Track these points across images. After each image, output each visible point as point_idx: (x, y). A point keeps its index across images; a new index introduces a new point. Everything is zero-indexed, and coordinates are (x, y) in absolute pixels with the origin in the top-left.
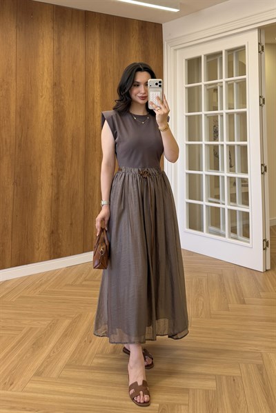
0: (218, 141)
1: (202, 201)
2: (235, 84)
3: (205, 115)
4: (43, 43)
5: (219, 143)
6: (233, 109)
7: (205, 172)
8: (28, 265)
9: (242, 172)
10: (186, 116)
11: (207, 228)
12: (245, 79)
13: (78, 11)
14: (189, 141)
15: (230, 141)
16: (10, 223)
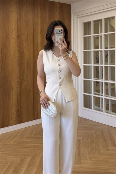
0: (99, 64)
2: (108, 36)
3: (93, 51)
4: (12, 15)
5: (100, 65)
6: (107, 48)
7: (93, 80)
8: (7, 127)
9: (111, 80)
10: (83, 51)
11: (94, 107)
12: (114, 33)
14: (84, 64)
15: (105, 64)
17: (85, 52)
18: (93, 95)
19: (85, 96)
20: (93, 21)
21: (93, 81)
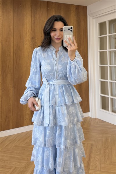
1: (108, 95)
3: (109, 51)
4: (26, 18)
8: (21, 128)
10: (99, 52)
13: (44, 2)
14: (101, 64)
16: (12, 107)
17: (101, 53)
18: (109, 96)
19: (102, 97)
20: (108, 21)
21: (110, 82)
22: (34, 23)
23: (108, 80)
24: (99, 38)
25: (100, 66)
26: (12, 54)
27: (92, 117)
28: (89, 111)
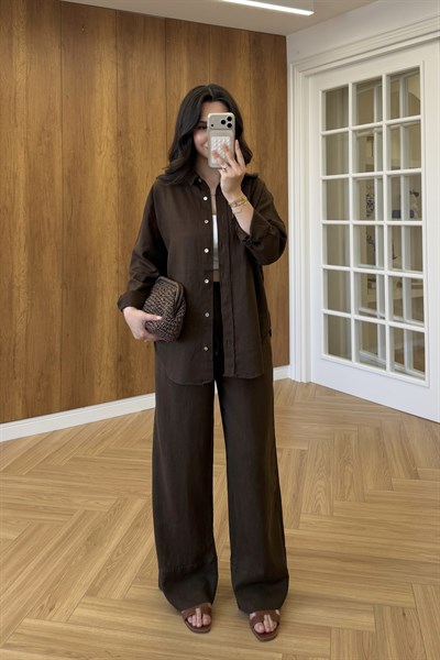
4: (101, 71)
5: (375, 222)
10: (324, 180)
12: (419, 120)
13: (154, 19)
14: (328, 219)
15: (393, 220)
16: (58, 345)
18: (353, 316)
20: (354, 84)
21: (355, 273)
22: (126, 86)
23: (349, 266)
24: (323, 136)
25: (324, 225)
26: (58, 183)
27: (298, 380)
28: (286, 362)
